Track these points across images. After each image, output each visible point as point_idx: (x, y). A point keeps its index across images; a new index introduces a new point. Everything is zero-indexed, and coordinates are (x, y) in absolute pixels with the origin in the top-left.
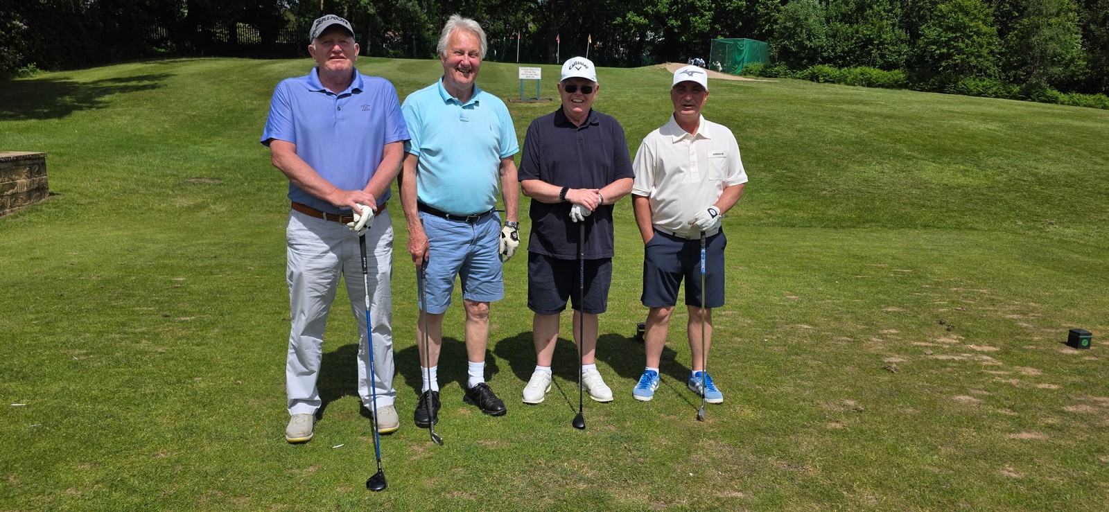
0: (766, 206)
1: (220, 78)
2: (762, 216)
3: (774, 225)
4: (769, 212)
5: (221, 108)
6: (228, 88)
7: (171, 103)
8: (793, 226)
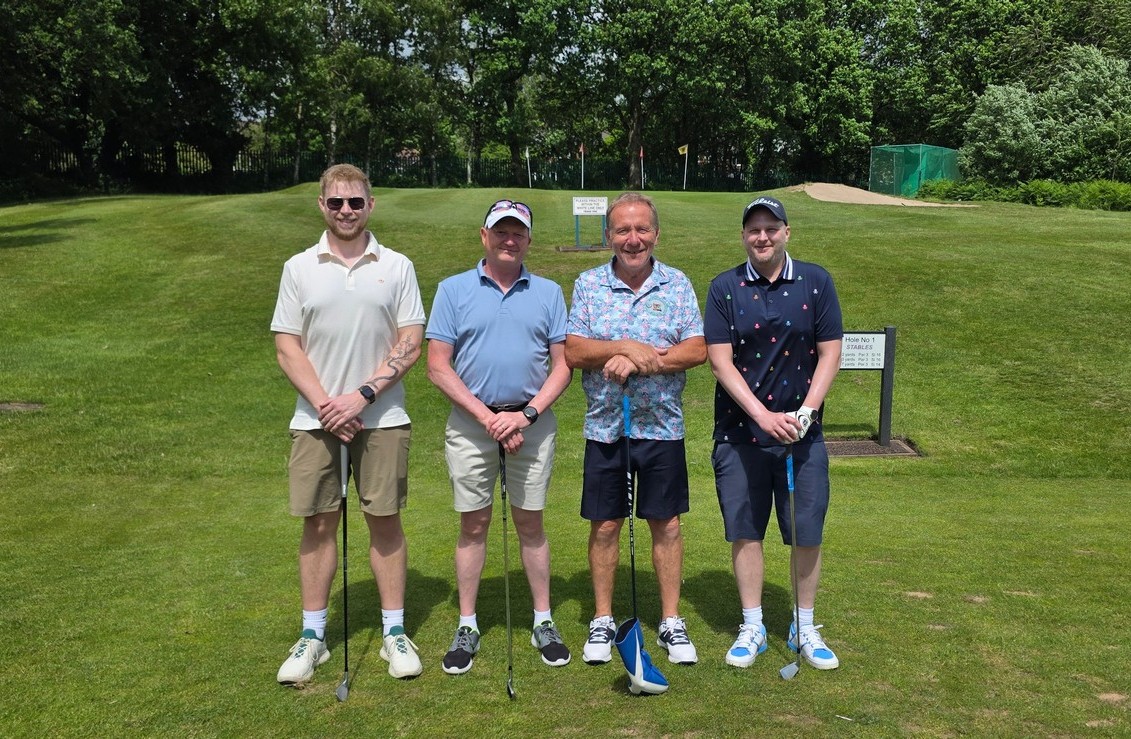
0: (995, 431)
1: (122, 227)
2: (992, 453)
3: (1017, 472)
4: (1002, 443)
5: (109, 272)
6: (128, 241)
7: (32, 267)
8: (1054, 476)
